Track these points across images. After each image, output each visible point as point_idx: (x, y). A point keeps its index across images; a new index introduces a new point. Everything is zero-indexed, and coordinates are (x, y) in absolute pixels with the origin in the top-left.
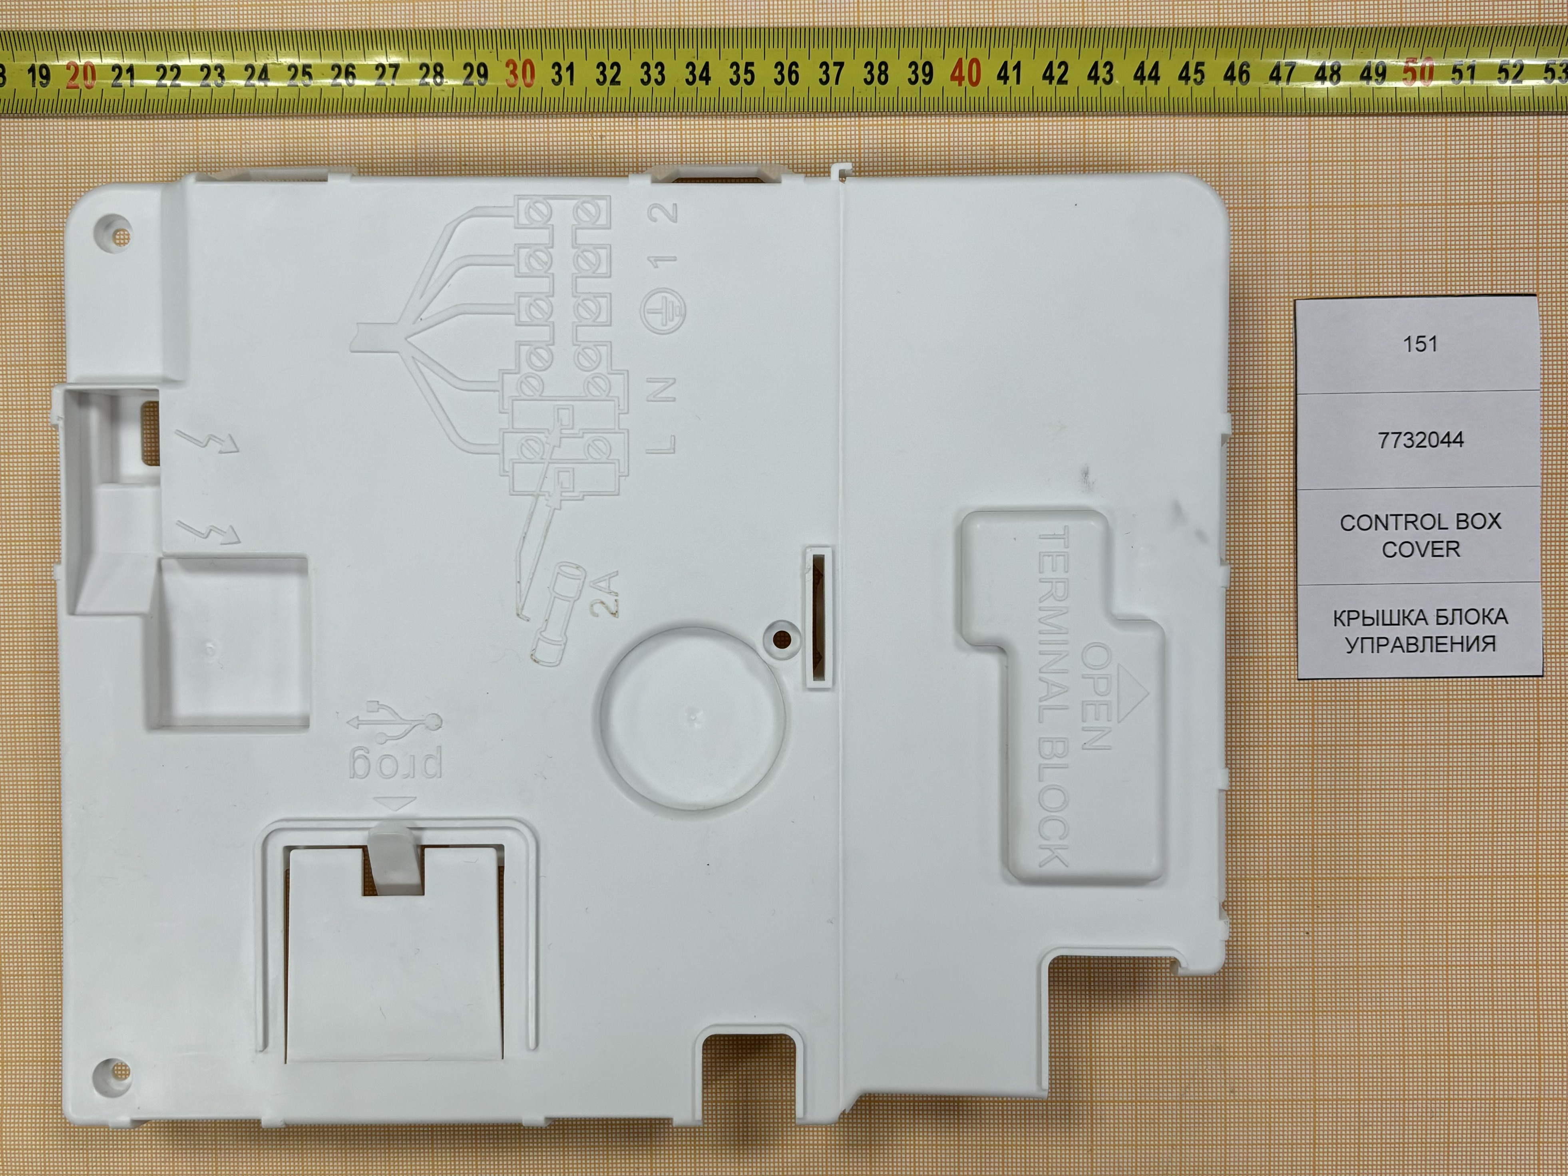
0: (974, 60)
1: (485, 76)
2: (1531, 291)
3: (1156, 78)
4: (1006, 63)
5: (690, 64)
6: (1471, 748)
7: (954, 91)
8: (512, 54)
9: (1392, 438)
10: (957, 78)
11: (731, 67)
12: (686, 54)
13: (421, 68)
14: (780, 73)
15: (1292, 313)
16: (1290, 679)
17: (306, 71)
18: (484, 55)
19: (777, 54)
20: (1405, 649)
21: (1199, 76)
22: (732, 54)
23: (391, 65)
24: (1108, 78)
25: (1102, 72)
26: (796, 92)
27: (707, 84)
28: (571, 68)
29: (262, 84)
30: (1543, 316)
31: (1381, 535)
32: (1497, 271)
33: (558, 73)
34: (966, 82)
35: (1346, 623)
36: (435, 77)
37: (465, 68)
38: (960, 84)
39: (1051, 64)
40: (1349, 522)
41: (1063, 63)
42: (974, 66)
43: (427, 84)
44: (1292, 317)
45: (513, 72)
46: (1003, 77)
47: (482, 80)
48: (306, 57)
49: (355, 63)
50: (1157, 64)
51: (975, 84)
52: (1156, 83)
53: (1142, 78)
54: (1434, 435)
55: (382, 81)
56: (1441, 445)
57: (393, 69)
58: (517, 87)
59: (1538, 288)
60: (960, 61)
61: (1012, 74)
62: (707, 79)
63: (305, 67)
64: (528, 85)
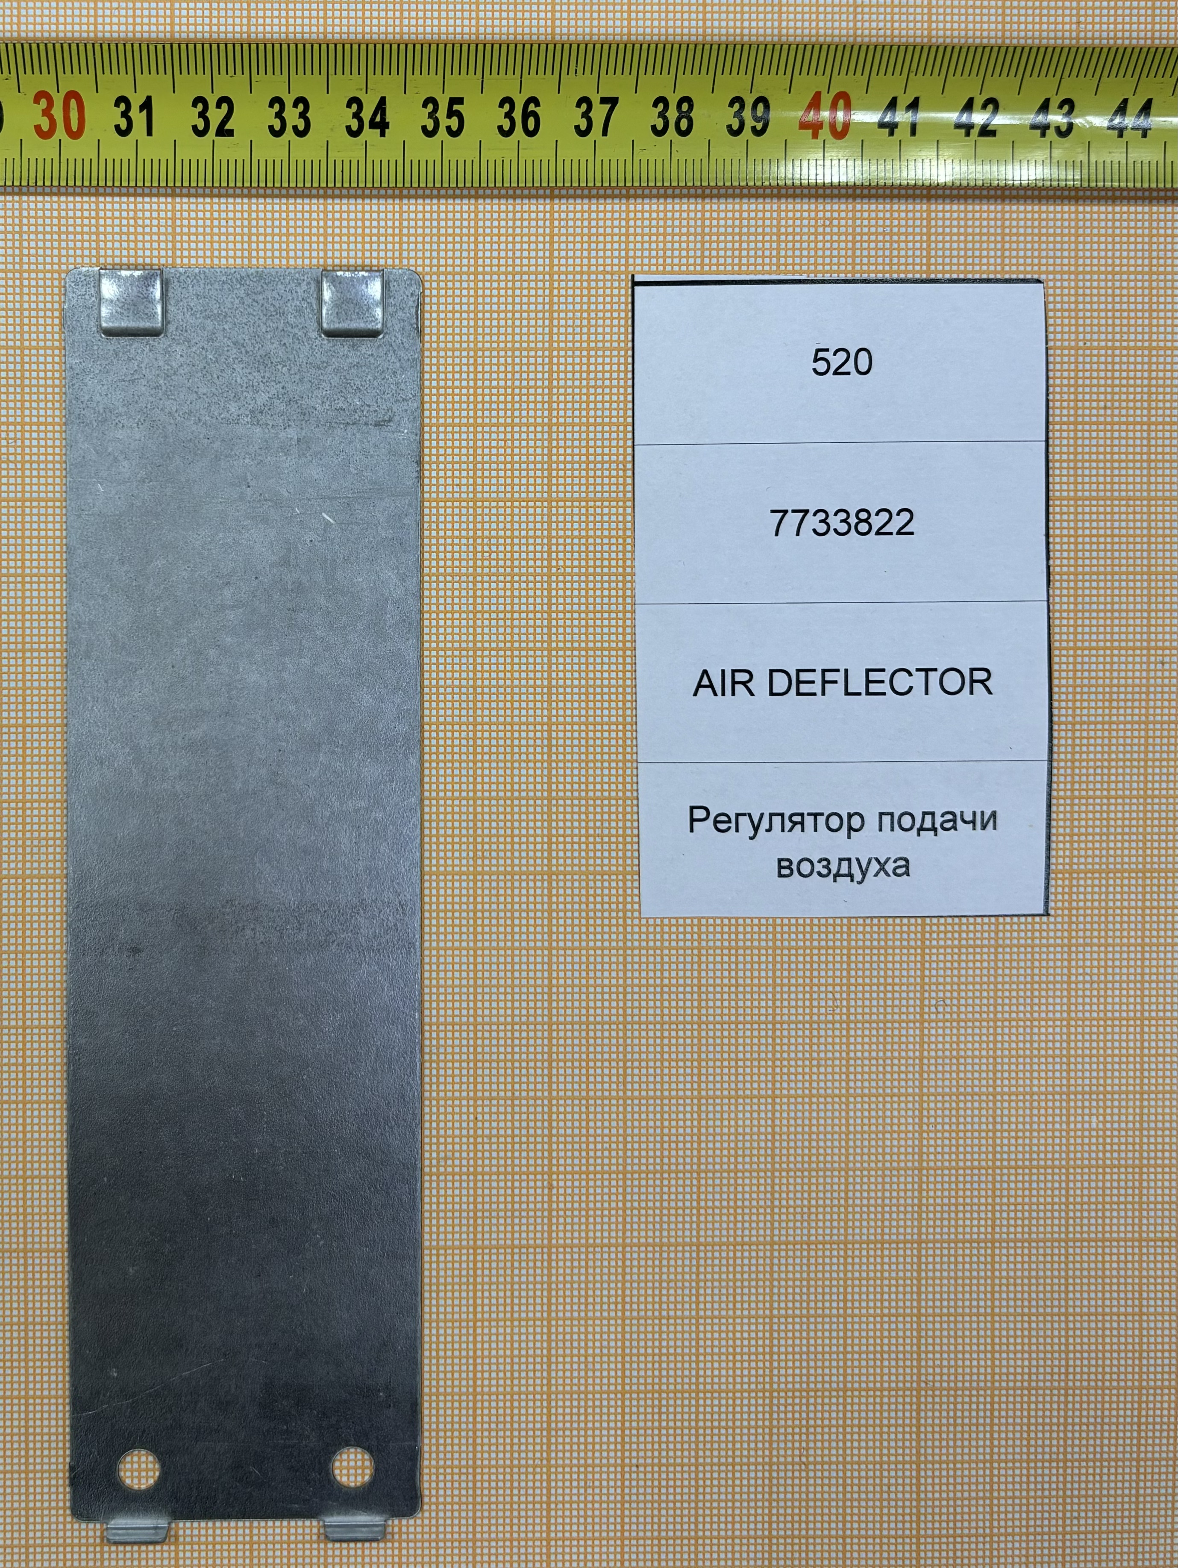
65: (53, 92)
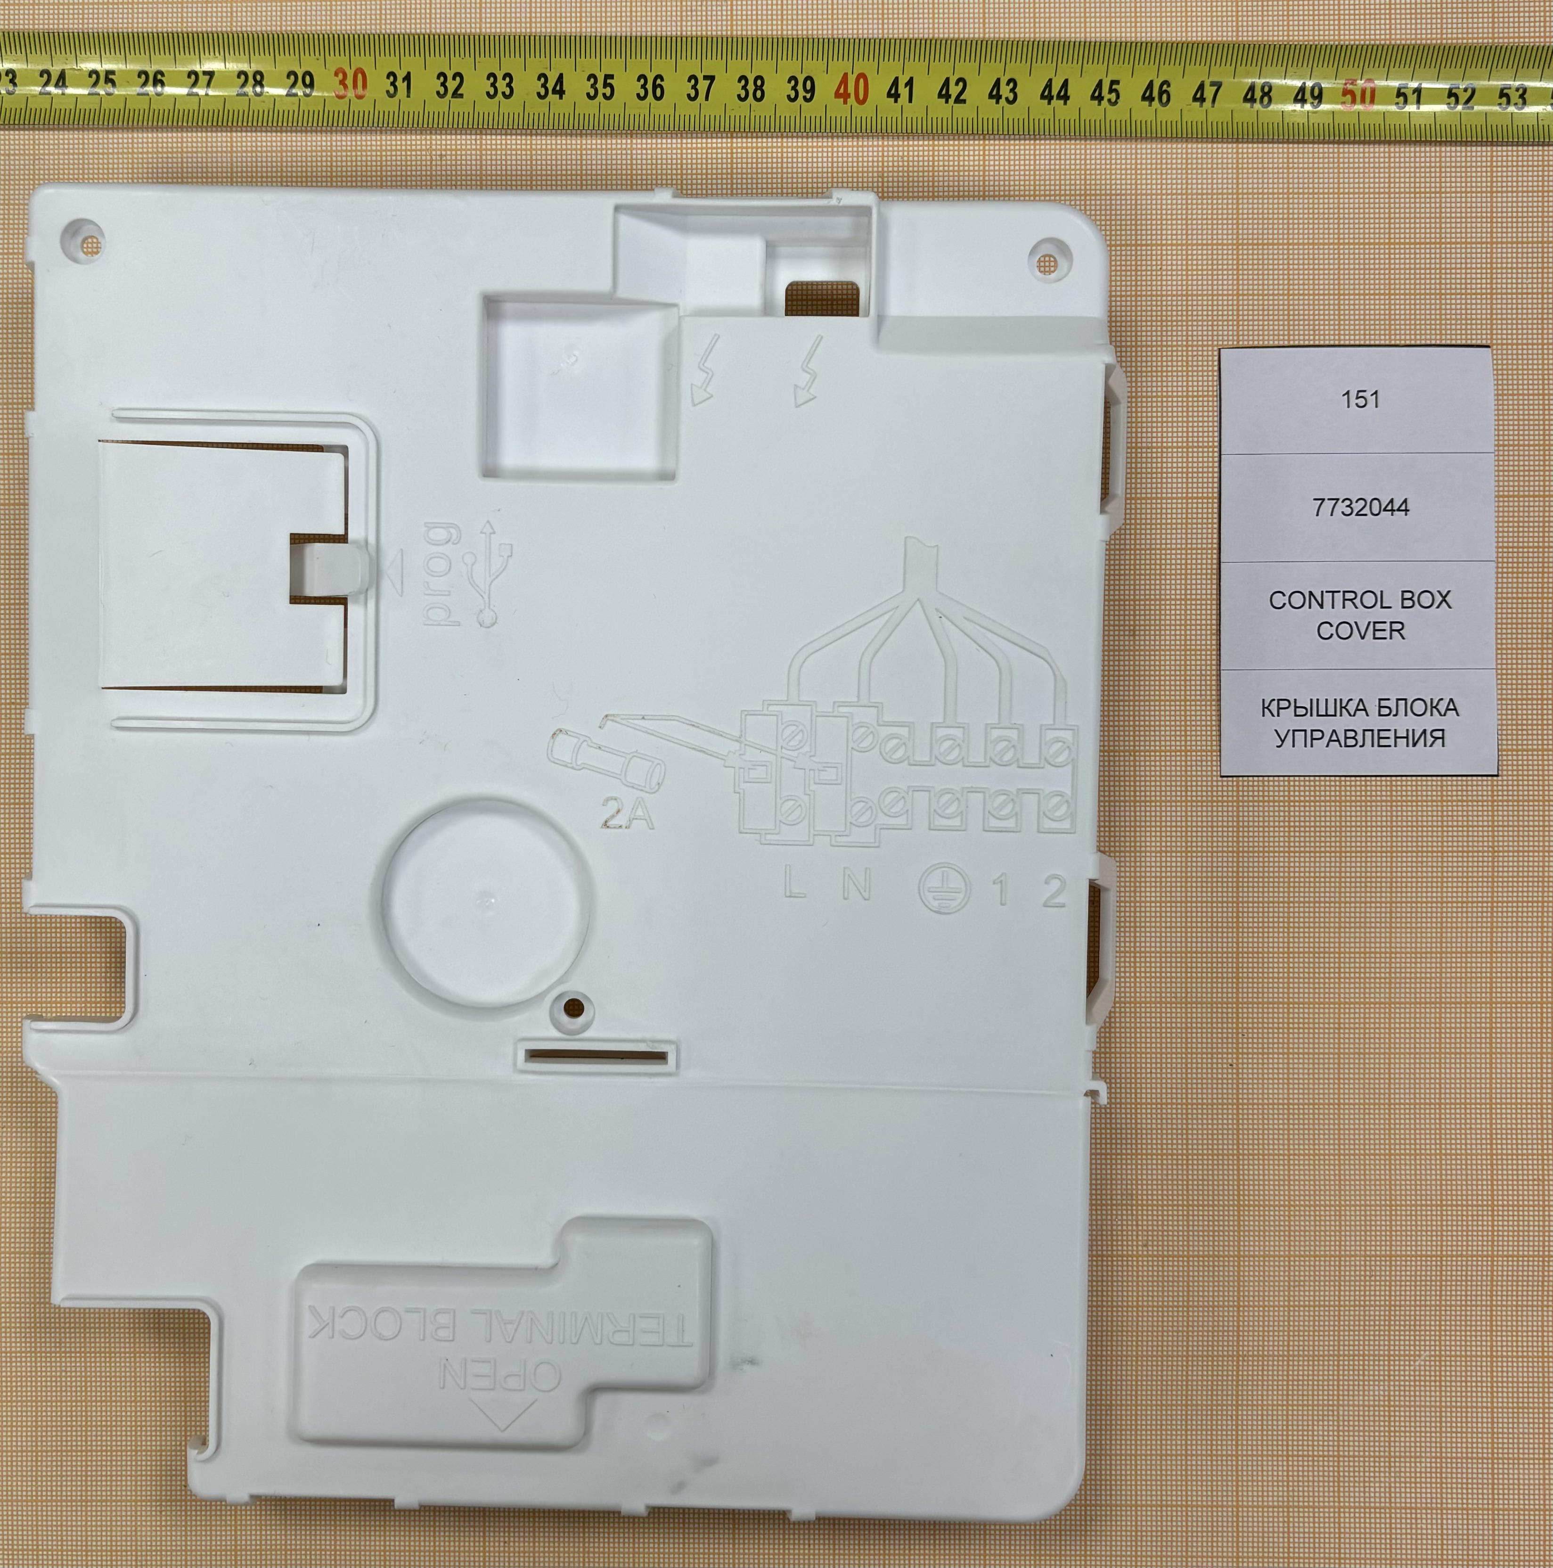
0: (862, 76)
1: (311, 85)
2: (1484, 342)
3: (1065, 98)
4: (897, 79)
5: (543, 76)
6: (1417, 857)
7: (839, 109)
8: (341, 61)
9: (1329, 505)
10: (842, 94)
11: (589, 79)
12: (538, 65)
13: (239, 77)
14: (644, 86)
15: (1216, 363)
16: (1212, 776)
17: (109, 78)
18: (310, 63)
19: (640, 66)
20: (1343, 744)
21: (1113, 96)
22: (590, 65)
23: (205, 73)
24: (1011, 98)
25: (1005, 91)
26: (662, 108)
27: (561, 98)
28: (407, 78)
29: (59, 91)
30: (1497, 370)
31: (1316, 615)
32: (1446, 319)
33: (393, 84)
34: (852, 100)
35: (1275, 714)
36: (254, 86)
37: (288, 77)
38: (845, 102)
39: (947, 82)
40: (1279, 600)
41: (960, 80)
42: (862, 81)
43: (245, 94)
44: (1216, 368)
45: (343, 83)
46: (893, 94)
47: (308, 91)
48: (109, 61)
49: (163, 69)
50: (1066, 81)
51: (862, 102)
52: (1065, 104)
53: (1050, 98)
54: (1376, 502)
55: (195, 90)
56: (1383, 513)
57: (208, 77)
58: (347, 99)
59: (1492, 339)
60: (846, 75)
61: (903, 91)
62: (561, 93)
63: (109, 73)
64: (360, 97)
65: (347, 70)
